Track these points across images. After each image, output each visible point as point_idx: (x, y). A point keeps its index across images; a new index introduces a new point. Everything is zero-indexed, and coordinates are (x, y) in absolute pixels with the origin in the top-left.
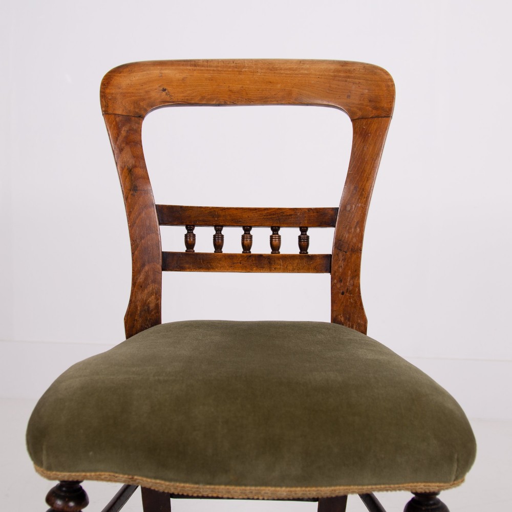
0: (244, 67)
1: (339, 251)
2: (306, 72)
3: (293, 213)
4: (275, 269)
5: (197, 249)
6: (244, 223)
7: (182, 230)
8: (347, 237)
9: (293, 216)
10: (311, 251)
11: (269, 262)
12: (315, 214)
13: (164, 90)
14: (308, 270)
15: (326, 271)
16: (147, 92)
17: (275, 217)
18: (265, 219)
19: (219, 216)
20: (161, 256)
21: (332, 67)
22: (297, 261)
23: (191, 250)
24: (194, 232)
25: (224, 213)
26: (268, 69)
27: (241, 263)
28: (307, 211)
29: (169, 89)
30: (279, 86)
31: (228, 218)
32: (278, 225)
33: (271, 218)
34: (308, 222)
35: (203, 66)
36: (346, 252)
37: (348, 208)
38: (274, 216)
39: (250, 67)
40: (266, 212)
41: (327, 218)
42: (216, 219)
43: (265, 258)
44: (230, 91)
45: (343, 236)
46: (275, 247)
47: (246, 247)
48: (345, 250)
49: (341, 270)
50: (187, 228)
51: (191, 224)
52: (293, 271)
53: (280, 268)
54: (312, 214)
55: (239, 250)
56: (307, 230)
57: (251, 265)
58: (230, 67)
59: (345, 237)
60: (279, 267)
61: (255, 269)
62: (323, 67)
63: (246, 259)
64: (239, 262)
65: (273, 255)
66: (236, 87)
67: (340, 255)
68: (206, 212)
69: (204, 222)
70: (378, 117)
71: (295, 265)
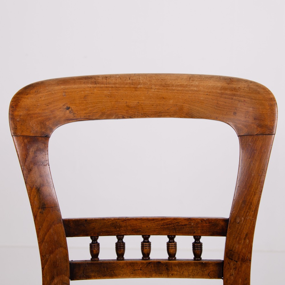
0: (139, 83)
1: (231, 260)
2: (195, 89)
3: (187, 223)
4: (172, 275)
5: (102, 256)
6: (143, 232)
7: (88, 240)
8: (237, 247)
9: (187, 226)
10: (205, 256)
11: (167, 269)
12: (207, 224)
13: (68, 108)
14: (203, 276)
15: (219, 277)
16: (52, 111)
17: (171, 227)
18: (162, 228)
19: (120, 227)
21: (219, 84)
22: (192, 268)
23: (96, 259)
24: (98, 241)
25: (124, 224)
26: (161, 85)
27: (141, 270)
28: (200, 221)
29: (73, 107)
30: (171, 102)
31: (129, 228)
32: (174, 234)
33: (168, 227)
34: (201, 232)
35: (102, 83)
36: (237, 262)
37: (238, 220)
38: (171, 226)
39: (144, 84)
40: (163, 222)
41: (219, 228)
42: (118, 229)
43: (163, 265)
44: (128, 106)
45: (233, 247)
46: (172, 254)
47: (146, 254)
48: (236, 259)
49: (232, 278)
50: (91, 238)
51: (95, 235)
52: (189, 276)
53: (177, 274)
54: (205, 225)
55: (139, 256)
56: (200, 238)
57: (150, 272)
58: (127, 84)
59: (236, 247)
60: (175, 273)
61: (154, 274)
62: (211, 83)
63: (146, 266)
64: (140, 268)
65: (170, 262)
66: (133, 103)
67: (232, 264)
68: (109, 223)
69: (107, 233)
70: (263, 134)
71: (191, 271)
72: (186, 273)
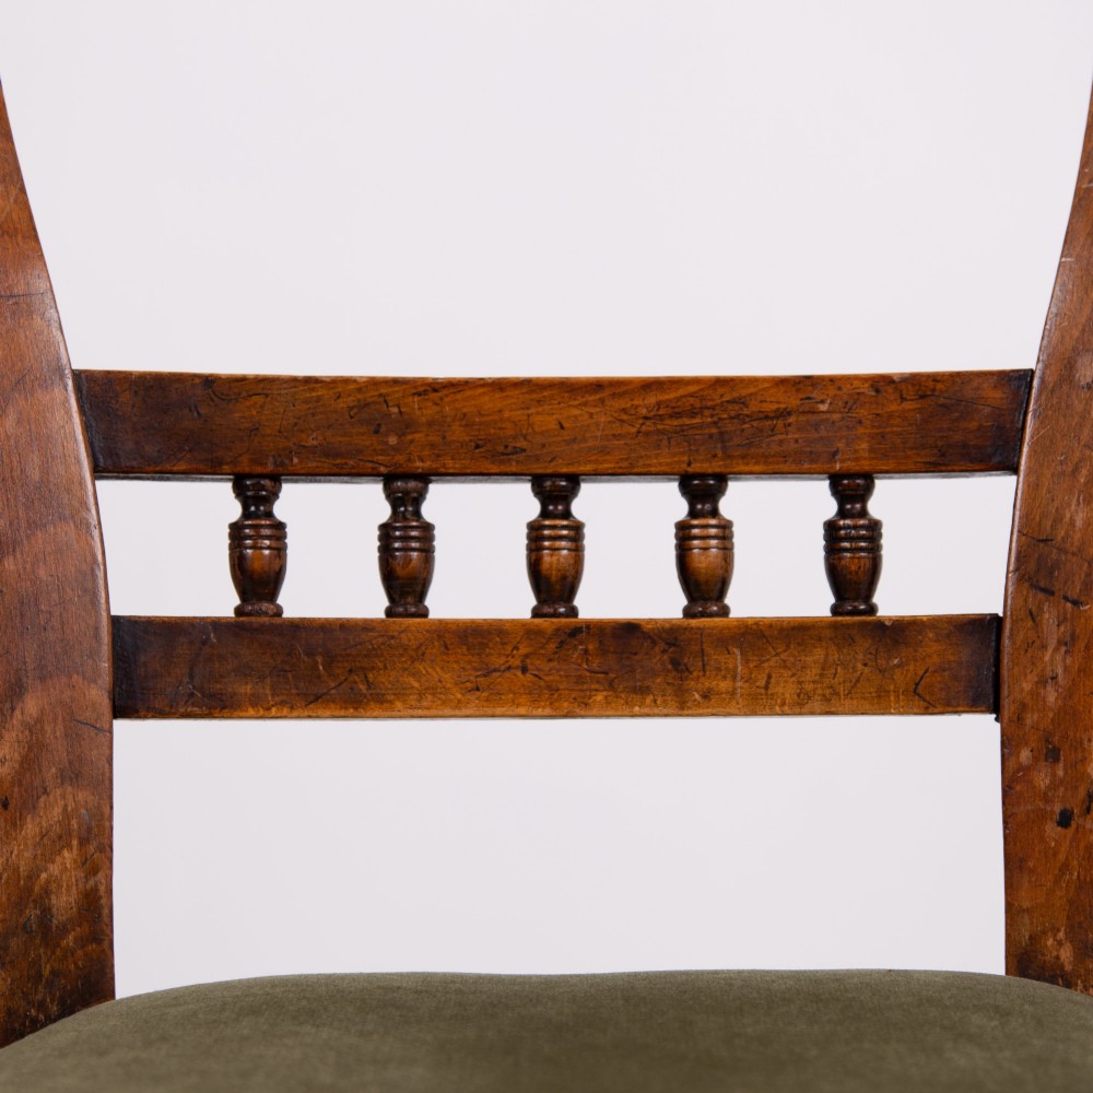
1: (1041, 596)
3: (793, 401)
4: (706, 696)
5: (298, 599)
6: (537, 459)
7: (217, 502)
8: (1079, 523)
9: (792, 419)
10: (893, 599)
11: (675, 663)
12: (907, 405)
14: (879, 703)
15: (974, 704)
17: (701, 426)
18: (647, 434)
19: (406, 425)
20: (105, 637)
22: (819, 654)
23: (265, 606)
24: (281, 510)
25: (430, 411)
27: (524, 670)
28: (865, 388)
31: (457, 433)
32: (716, 467)
33: (682, 430)
34: (871, 450)
36: (1076, 603)
37: (1085, 371)
38: (697, 420)
40: (652, 399)
41: (973, 425)
42: (393, 440)
43: (654, 643)
45: (1058, 520)
46: (704, 583)
47: (554, 583)
48: (1074, 593)
49: (1051, 697)
50: (239, 491)
51: (259, 470)
52: (801, 704)
53: (733, 693)
54: (894, 407)
55: (515, 601)
56: (868, 490)
57: (580, 680)
59: (1072, 522)
60: (724, 685)
61: (600, 697)
63: (552, 646)
64: (518, 662)
65: (694, 622)
67: (1049, 617)
68: (341, 404)
69: (327, 455)
71: (812, 673)
72: (786, 689)
